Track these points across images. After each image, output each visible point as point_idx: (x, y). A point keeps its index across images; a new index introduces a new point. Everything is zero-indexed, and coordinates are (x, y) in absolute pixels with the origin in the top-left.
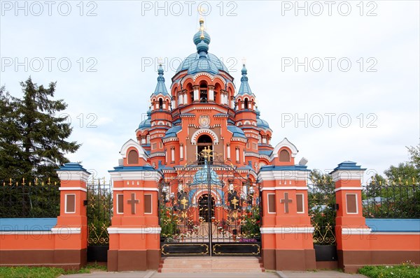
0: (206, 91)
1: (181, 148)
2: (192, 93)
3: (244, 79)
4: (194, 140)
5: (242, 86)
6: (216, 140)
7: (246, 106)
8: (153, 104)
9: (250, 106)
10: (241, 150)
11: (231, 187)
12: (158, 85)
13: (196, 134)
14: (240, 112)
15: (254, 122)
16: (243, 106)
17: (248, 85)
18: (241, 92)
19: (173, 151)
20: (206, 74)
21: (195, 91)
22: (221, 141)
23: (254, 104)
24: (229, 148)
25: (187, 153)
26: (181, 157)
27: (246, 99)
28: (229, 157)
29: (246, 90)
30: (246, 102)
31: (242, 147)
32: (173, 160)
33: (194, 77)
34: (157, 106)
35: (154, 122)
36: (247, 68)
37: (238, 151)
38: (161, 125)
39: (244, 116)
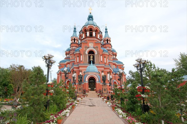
0: (92, 32)
1: (81, 56)
2: (86, 34)
3: (106, 32)
4: (87, 53)
5: (106, 34)
6: (96, 53)
7: (107, 42)
8: (72, 40)
9: (109, 42)
10: (107, 58)
11: (103, 74)
12: (74, 33)
13: (88, 50)
14: (105, 44)
15: (110, 48)
16: (106, 42)
17: (108, 34)
18: (105, 37)
19: (78, 58)
20: (92, 25)
21: (87, 32)
22: (98, 53)
23: (110, 41)
24: (101, 56)
25: (84, 58)
26: (81, 60)
27: (107, 39)
28: (102, 60)
29: (107, 36)
30: (107, 40)
31: (107, 57)
32: (78, 61)
33: (87, 27)
34: (73, 41)
35: (72, 48)
36: (107, 28)
37: (105, 58)
38: (74, 48)
39: (107, 46)
